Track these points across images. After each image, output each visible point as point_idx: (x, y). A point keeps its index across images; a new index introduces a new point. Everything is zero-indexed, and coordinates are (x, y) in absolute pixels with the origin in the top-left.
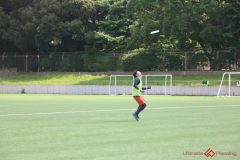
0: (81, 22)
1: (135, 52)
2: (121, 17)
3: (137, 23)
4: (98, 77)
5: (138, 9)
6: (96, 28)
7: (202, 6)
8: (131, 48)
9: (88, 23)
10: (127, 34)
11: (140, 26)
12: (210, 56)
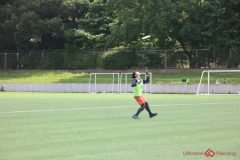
0: (61, 20)
1: (115, 50)
2: (100, 16)
3: (117, 21)
4: (78, 75)
5: (118, 7)
6: (76, 26)
7: (181, 4)
8: (111, 46)
9: (67, 21)
10: (107, 32)
11: (120, 24)
12: (189, 54)
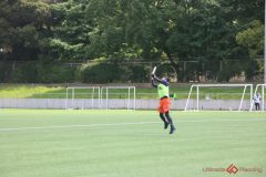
0: (34, 28)
1: (95, 62)
2: (79, 23)
3: (97, 30)
4: (53, 89)
5: (98, 14)
6: (51, 35)
7: (168, 12)
8: (91, 57)
9: (42, 29)
10: (87, 42)
11: (100, 33)
12: (177, 66)
